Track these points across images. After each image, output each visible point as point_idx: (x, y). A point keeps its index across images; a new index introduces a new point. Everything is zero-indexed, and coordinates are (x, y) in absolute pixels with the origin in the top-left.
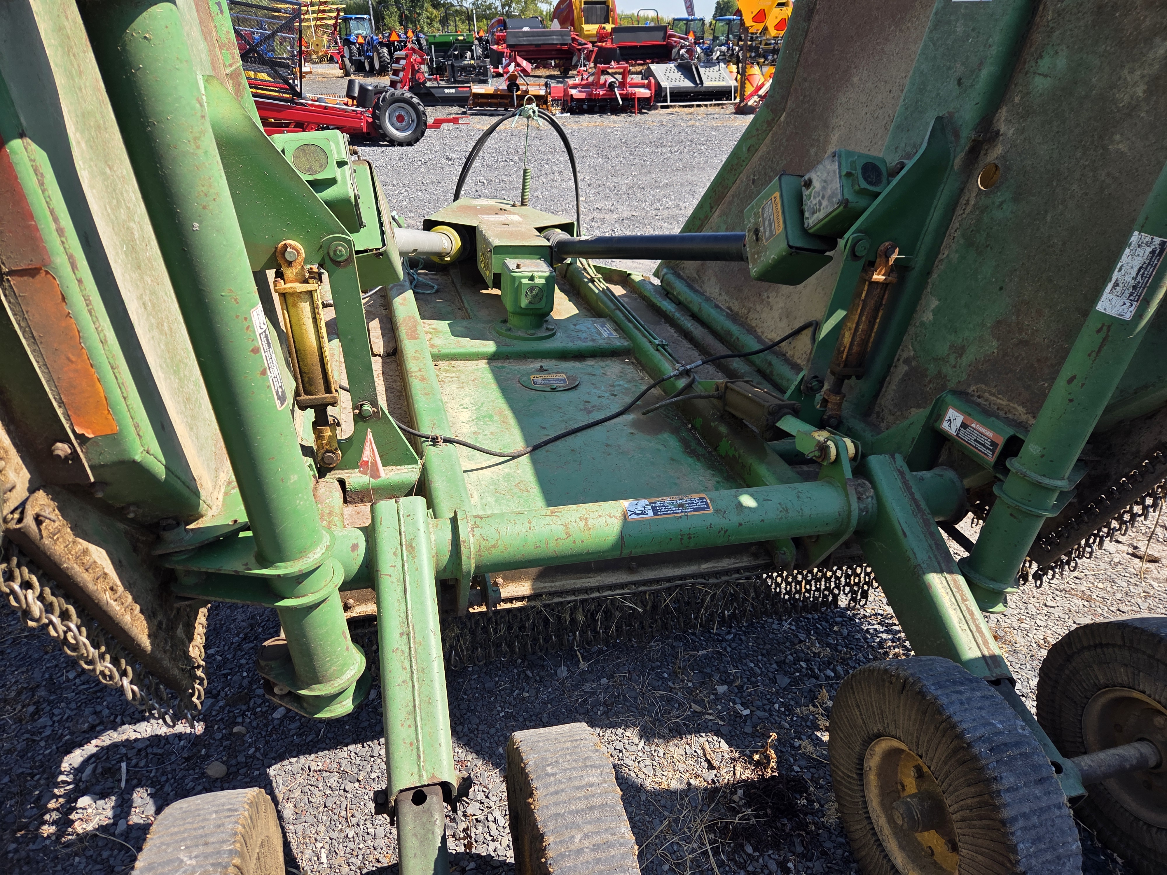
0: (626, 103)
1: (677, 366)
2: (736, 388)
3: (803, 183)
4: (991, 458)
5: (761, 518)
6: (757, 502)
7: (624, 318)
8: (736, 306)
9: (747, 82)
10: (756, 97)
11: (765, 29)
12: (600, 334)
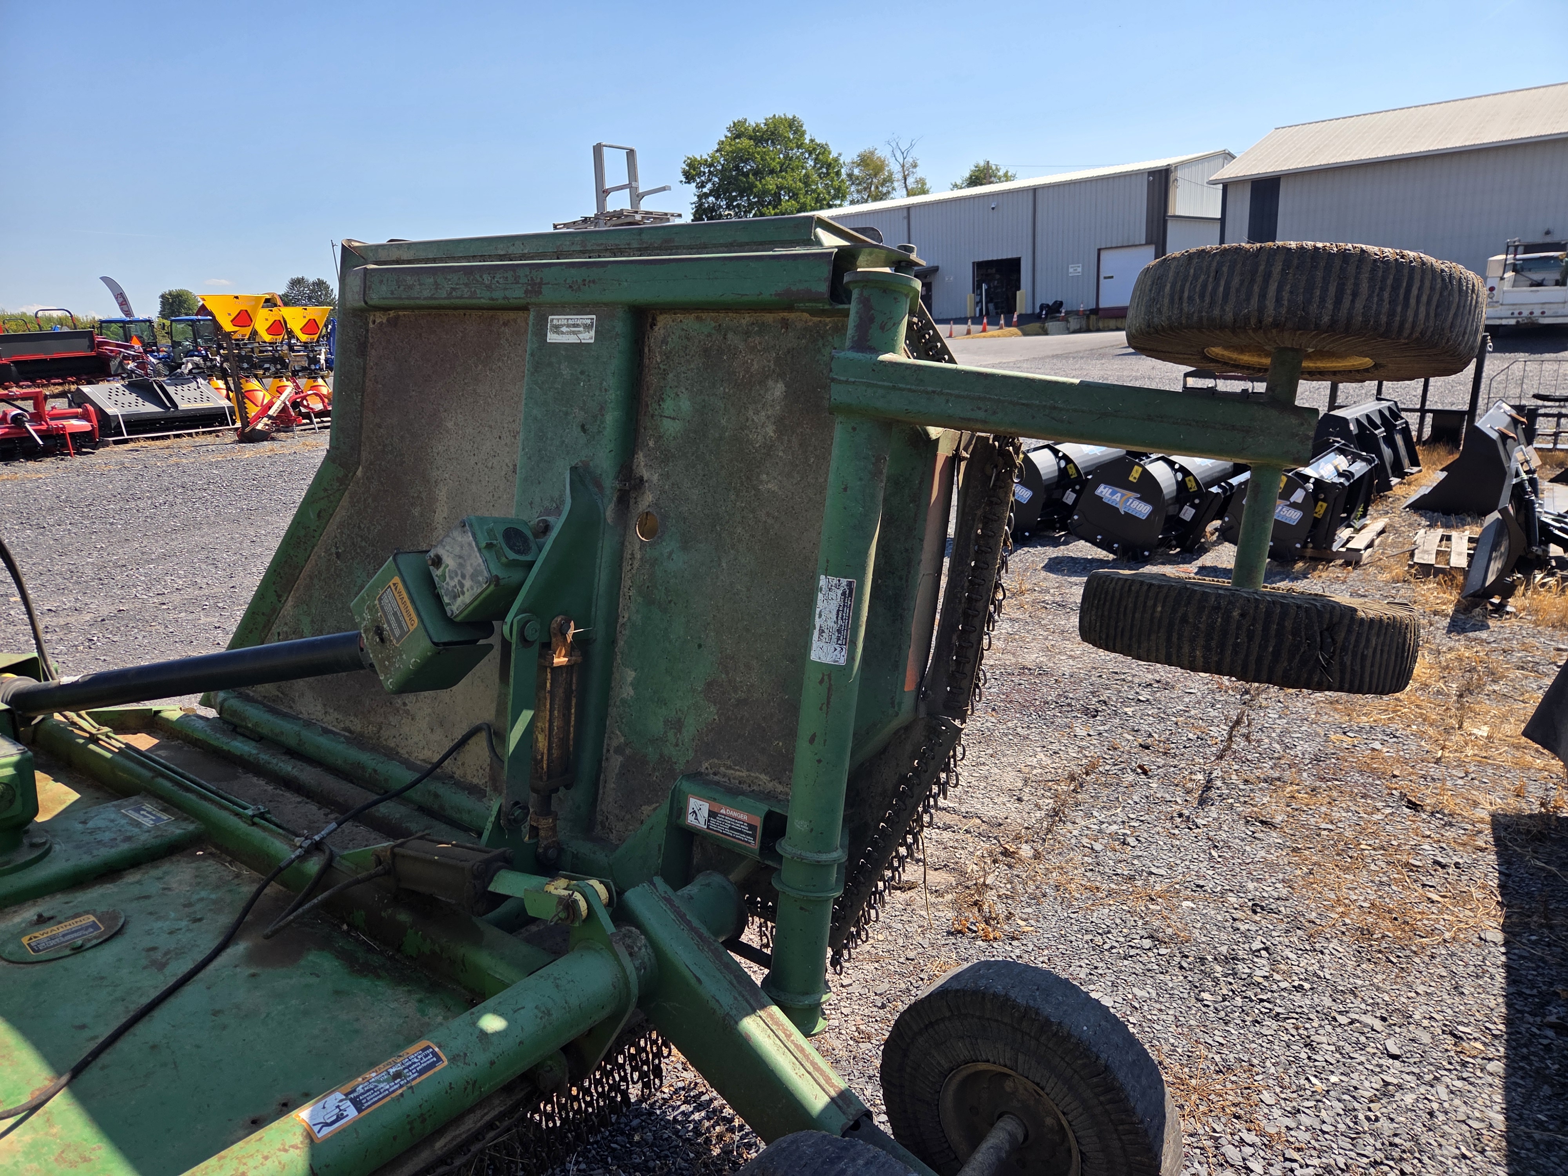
0: (51, 442)
1: (298, 841)
2: (410, 853)
3: (430, 562)
4: (754, 845)
5: (518, 1040)
6: (506, 1019)
7: (175, 788)
8: (357, 725)
9: (246, 401)
10: (265, 419)
11: (255, 333)
12: (138, 825)
